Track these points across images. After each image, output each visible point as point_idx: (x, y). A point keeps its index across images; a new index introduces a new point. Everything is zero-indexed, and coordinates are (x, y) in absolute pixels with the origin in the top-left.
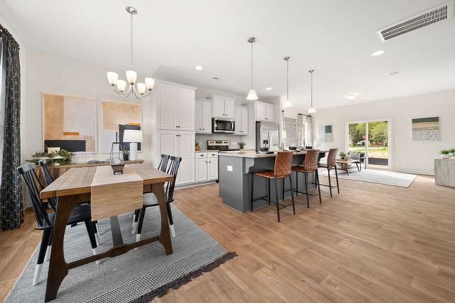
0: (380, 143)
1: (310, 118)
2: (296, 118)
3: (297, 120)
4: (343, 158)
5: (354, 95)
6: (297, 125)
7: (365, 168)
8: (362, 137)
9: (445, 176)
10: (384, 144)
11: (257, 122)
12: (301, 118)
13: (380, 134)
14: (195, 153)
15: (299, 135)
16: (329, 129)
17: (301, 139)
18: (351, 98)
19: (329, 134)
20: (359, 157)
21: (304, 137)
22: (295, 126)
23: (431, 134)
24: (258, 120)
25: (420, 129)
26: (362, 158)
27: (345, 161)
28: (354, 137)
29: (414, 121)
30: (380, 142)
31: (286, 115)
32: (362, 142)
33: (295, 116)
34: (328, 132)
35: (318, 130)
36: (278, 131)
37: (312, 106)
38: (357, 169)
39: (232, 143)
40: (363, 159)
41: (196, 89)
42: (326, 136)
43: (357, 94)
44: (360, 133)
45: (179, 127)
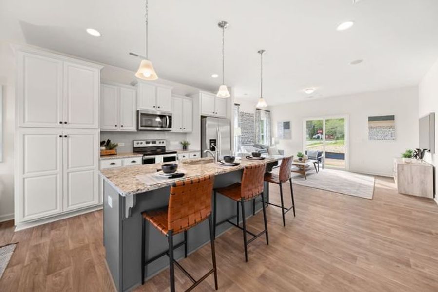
0: (332, 137)
1: (268, 113)
2: (254, 113)
3: (254, 116)
4: (301, 159)
5: (312, 89)
6: (255, 121)
7: (323, 168)
8: (317, 132)
9: (408, 184)
10: (336, 138)
11: (203, 117)
12: (259, 113)
13: (332, 129)
14: (99, 160)
15: (257, 131)
16: (287, 125)
17: (259, 136)
18: (309, 92)
19: (287, 131)
20: (317, 156)
21: (262, 132)
22: (253, 121)
23: (386, 133)
24: (204, 114)
25: (376, 128)
26: (319, 157)
27: (302, 162)
28: (311, 131)
29: (371, 119)
30: (332, 135)
31: (242, 109)
32: (317, 135)
33: (252, 111)
34: (286, 129)
35: (277, 127)
36: (229, 127)
37: (262, 97)
38: (315, 170)
39: (171, 143)
40: (321, 158)
41: (102, 67)
42: (284, 133)
43: (314, 88)
44: (316, 127)
45: (66, 123)
